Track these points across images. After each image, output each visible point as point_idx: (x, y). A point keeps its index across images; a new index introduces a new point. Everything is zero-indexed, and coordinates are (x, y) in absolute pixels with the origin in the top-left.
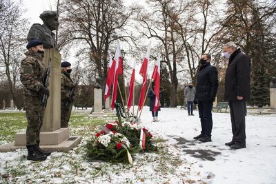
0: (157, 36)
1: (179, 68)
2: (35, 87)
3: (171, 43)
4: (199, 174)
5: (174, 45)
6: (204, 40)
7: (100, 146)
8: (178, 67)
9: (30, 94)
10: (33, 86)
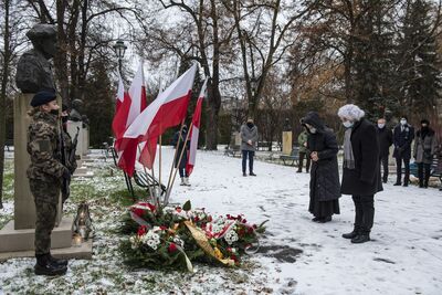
0: (183, 5)
1: (224, 73)
2: (56, 171)
3: (211, 21)
4: (278, 280)
5: (215, 26)
6: (274, 27)
7: (144, 248)
8: (221, 70)
9: (43, 179)
10: (53, 170)
